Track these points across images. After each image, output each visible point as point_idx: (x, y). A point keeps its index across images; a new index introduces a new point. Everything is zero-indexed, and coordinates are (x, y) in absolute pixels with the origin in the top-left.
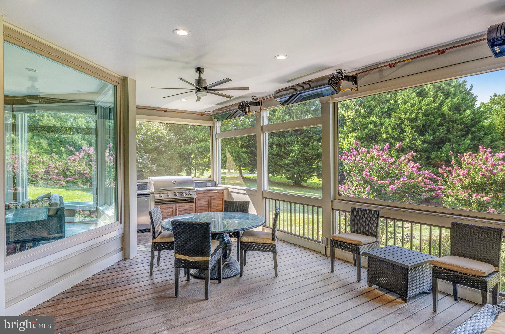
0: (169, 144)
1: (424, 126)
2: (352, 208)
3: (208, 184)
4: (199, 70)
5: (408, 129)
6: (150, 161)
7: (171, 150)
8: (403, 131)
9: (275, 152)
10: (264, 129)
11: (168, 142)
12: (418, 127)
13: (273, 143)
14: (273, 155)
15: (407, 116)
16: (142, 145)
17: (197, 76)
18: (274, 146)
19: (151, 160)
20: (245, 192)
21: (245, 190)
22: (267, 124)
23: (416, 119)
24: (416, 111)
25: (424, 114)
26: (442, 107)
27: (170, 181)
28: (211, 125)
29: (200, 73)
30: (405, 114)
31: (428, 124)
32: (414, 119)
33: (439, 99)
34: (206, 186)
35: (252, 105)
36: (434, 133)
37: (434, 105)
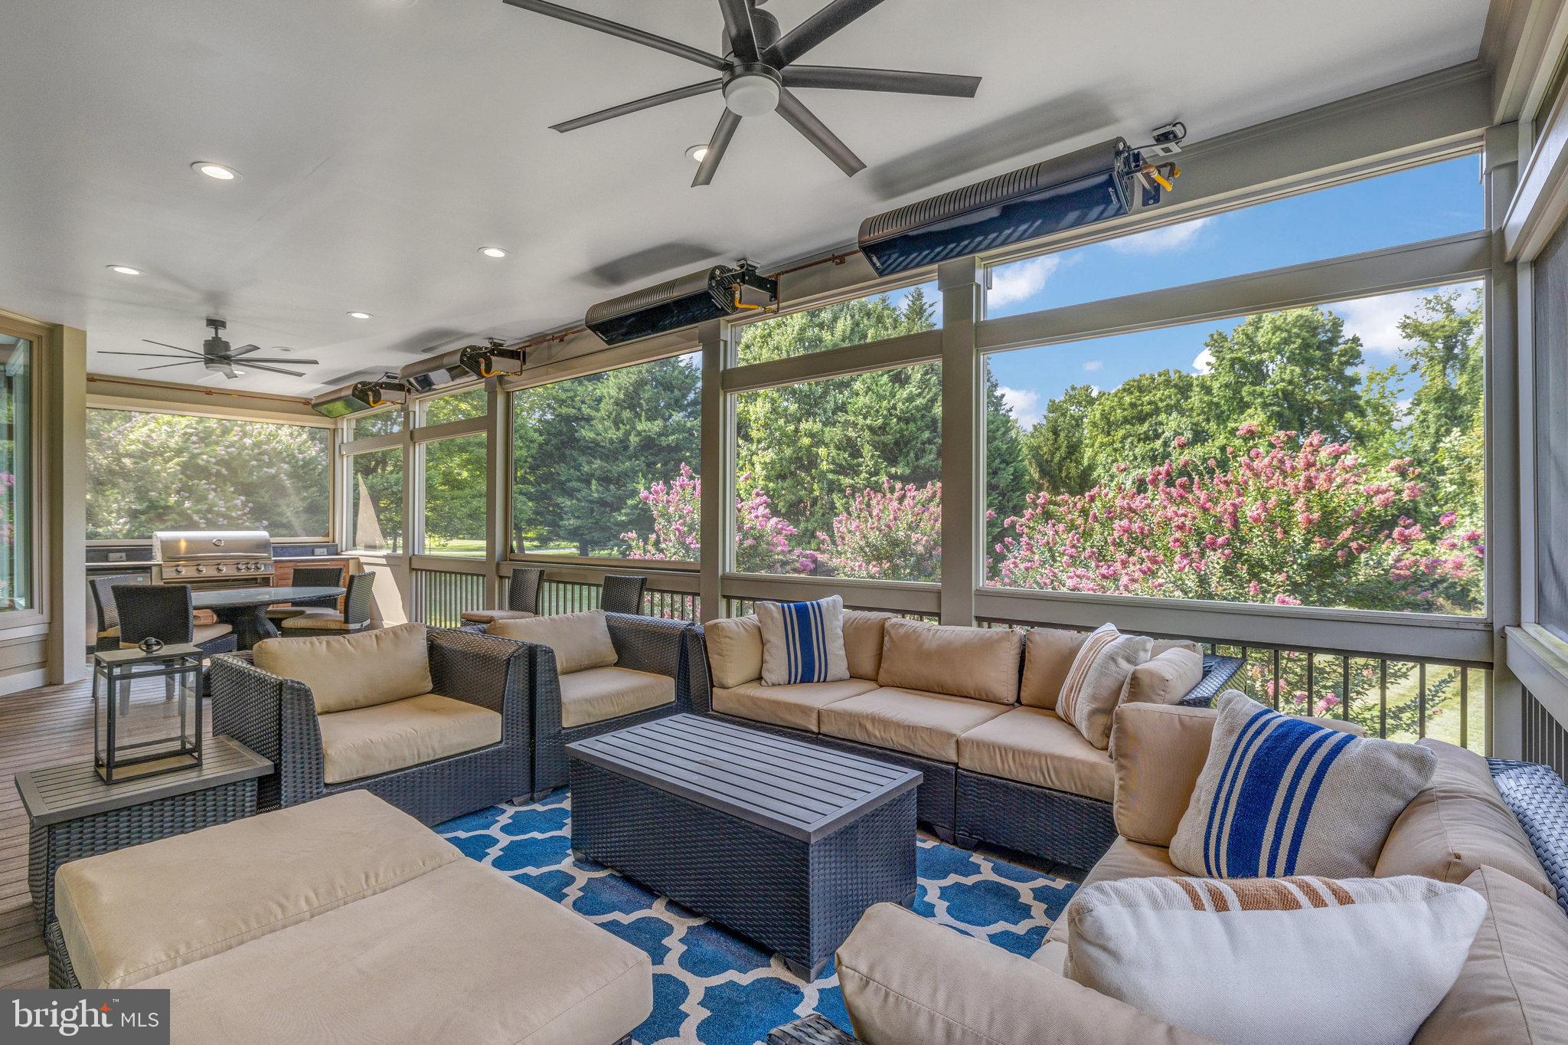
0: (305, 473)
1: (897, 443)
2: (515, 570)
3: (317, 551)
4: (215, 323)
5: (867, 451)
6: (249, 513)
7: (311, 486)
8: (856, 453)
9: (596, 495)
10: (416, 435)
11: (303, 467)
12: (885, 445)
13: (593, 475)
14: (591, 502)
15: (868, 422)
16: (224, 471)
17: (210, 334)
18: (594, 482)
19: (252, 511)
20: (384, 561)
21: (384, 557)
22: (424, 425)
23: (883, 429)
24: (885, 412)
25: (900, 419)
26: (932, 406)
27: (209, 541)
28: (332, 427)
29: (216, 329)
30: (865, 418)
31: (905, 439)
32: (880, 428)
33: (930, 389)
34: (313, 555)
35: (385, 388)
36: (917, 458)
37: (919, 402)
